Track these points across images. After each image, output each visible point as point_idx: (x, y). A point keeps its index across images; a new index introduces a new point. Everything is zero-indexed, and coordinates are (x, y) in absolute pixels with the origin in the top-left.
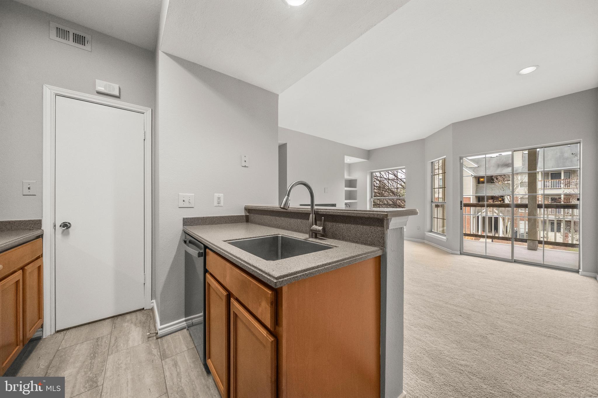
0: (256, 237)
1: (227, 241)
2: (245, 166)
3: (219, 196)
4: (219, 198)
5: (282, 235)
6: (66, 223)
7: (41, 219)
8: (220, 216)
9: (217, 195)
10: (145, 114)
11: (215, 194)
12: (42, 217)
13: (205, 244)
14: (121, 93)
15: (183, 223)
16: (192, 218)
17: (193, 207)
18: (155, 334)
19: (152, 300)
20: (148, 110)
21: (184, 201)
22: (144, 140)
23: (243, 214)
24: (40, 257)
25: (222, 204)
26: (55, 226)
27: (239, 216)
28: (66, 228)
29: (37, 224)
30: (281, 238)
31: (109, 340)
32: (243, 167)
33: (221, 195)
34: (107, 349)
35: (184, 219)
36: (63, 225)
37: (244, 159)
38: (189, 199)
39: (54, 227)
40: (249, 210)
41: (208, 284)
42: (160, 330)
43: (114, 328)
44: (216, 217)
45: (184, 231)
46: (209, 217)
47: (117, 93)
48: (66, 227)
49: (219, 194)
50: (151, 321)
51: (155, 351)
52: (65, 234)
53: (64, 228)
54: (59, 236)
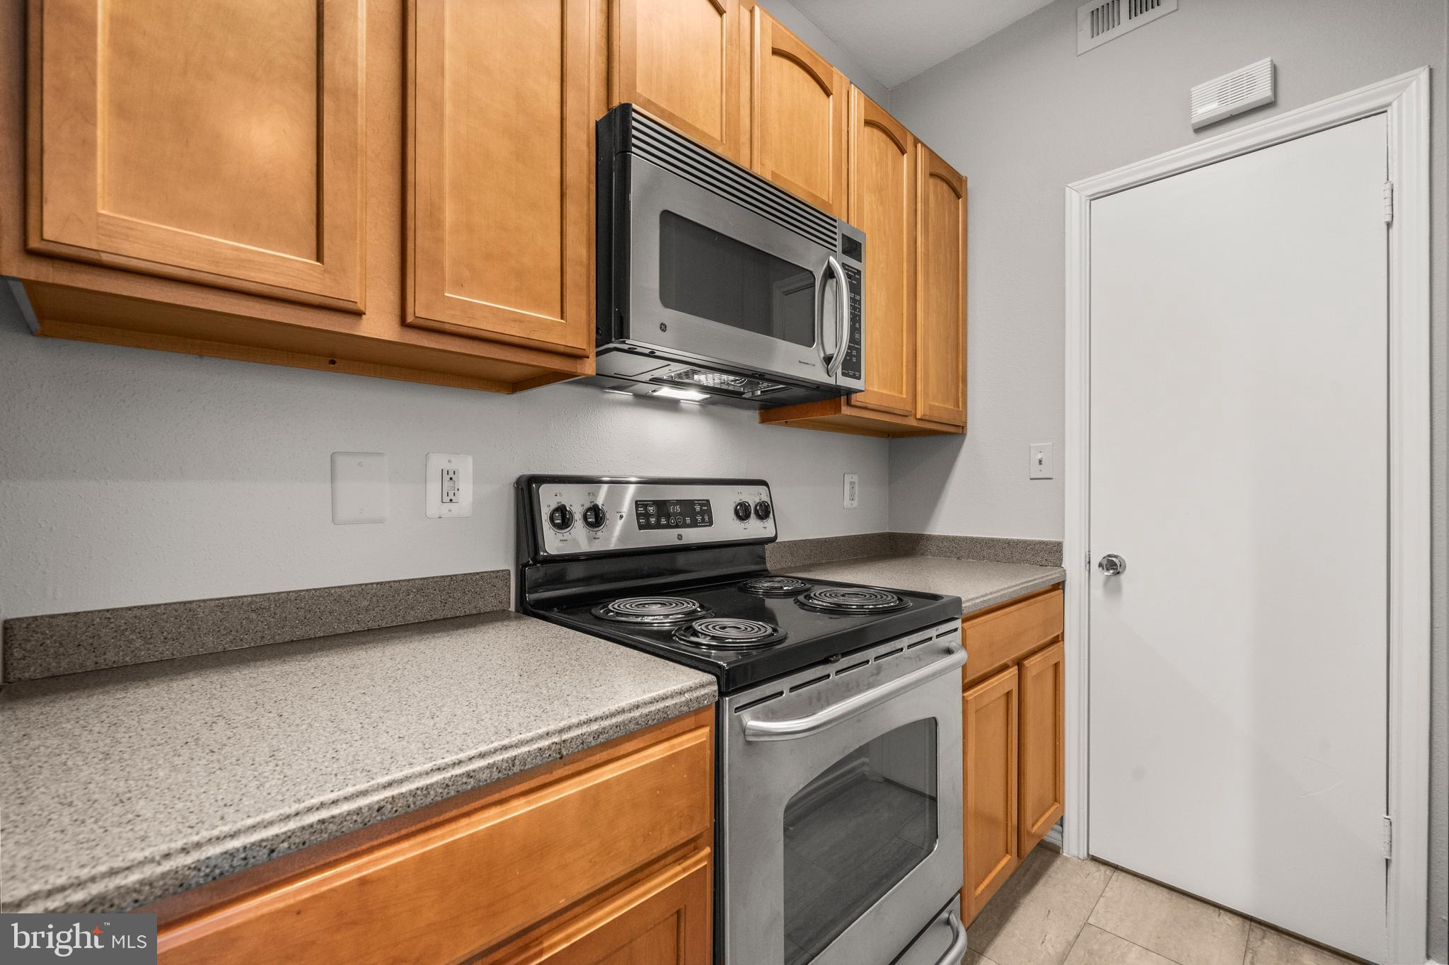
6: (1114, 559)
7: (1059, 541)
10: (1394, 107)
12: (1063, 537)
20: (1409, 83)
24: (1058, 640)
26: (1089, 562)
28: (1112, 571)
29: (1051, 553)
36: (1105, 562)
39: (1088, 565)
48: (1114, 569)
52: (1113, 589)
53: (1108, 570)
54: (1098, 592)
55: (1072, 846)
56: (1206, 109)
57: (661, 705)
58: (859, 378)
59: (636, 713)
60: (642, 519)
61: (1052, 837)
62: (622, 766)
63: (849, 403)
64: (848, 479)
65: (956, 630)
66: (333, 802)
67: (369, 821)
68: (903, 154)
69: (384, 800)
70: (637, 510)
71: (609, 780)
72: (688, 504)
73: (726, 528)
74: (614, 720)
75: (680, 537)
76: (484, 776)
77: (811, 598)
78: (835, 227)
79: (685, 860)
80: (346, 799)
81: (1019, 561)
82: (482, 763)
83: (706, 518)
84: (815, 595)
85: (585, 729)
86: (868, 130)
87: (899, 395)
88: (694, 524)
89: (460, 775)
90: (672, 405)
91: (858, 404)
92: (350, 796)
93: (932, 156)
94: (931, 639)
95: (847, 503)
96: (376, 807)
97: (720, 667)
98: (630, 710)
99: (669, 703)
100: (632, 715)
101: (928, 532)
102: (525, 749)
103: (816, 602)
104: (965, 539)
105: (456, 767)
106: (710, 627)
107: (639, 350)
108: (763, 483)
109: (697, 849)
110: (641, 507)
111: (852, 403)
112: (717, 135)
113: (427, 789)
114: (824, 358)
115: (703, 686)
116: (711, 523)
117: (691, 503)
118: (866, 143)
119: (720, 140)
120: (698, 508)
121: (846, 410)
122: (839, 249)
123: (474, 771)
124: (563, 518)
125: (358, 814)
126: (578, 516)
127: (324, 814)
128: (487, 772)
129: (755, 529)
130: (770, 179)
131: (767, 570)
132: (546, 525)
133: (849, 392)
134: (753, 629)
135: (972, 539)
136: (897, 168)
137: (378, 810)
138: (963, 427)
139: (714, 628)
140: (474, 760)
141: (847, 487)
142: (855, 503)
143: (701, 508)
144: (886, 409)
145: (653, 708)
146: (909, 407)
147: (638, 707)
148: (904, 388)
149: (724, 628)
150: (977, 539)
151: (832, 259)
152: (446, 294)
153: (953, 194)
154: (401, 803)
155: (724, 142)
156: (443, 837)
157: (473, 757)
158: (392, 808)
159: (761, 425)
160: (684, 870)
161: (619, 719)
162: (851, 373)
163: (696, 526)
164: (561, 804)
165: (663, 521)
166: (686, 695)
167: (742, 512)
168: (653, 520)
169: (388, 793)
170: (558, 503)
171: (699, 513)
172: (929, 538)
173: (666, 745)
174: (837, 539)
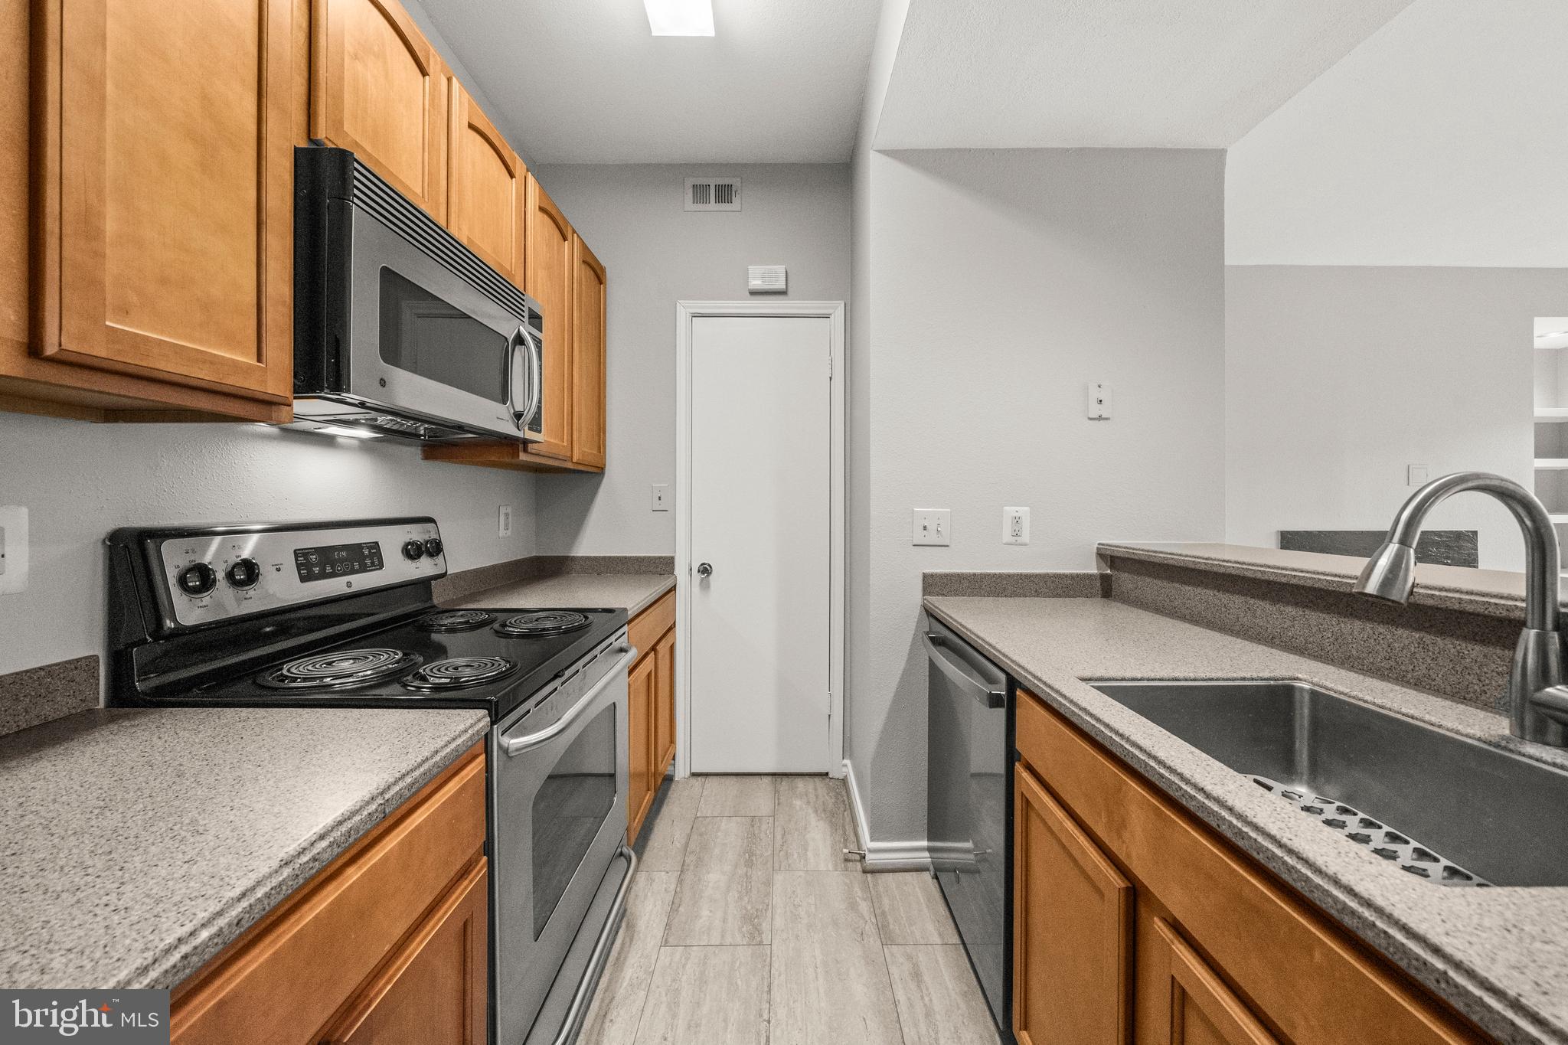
0: (1195, 680)
1: (1090, 680)
2: (1100, 418)
3: (1017, 515)
4: (1017, 520)
5: (1314, 684)
6: (706, 566)
7: (671, 555)
8: (1021, 574)
9: (1010, 511)
10: (832, 317)
11: (1006, 508)
12: (675, 552)
13: (1009, 671)
14: (790, 285)
15: (923, 587)
16: (946, 575)
17: (948, 546)
18: (858, 857)
19: (843, 758)
20: (838, 307)
21: (925, 528)
22: (831, 378)
23: (1092, 568)
24: (672, 628)
25: (1025, 537)
26: (691, 569)
27: (1078, 575)
29: (664, 566)
30: (1307, 697)
31: (772, 831)
32: (1091, 422)
33: (1023, 511)
34: (769, 852)
35: (925, 576)
36: (701, 568)
37: (1095, 394)
38: (939, 523)
39: (690, 572)
40: (1113, 560)
41: (1024, 798)
42: (870, 851)
43: (778, 804)
44: (1009, 575)
45: (925, 609)
46: (989, 575)
47: (780, 285)
48: (706, 572)
49: (1017, 508)
50: (846, 813)
51: (864, 907)
52: (705, 586)
53: (704, 574)
54: (696, 589)
55: (681, 772)
56: (756, 283)
57: (453, 746)
58: (540, 432)
59: (437, 758)
60: (303, 570)
61: (669, 770)
62: (427, 808)
63: (525, 450)
64: (503, 510)
65: (624, 633)
66: (191, 934)
67: (229, 939)
68: (565, 241)
69: (242, 912)
70: (296, 560)
71: (420, 823)
72: (355, 549)
73: (396, 569)
74: (422, 769)
75: (349, 584)
76: (326, 856)
77: (507, 626)
78: (524, 300)
79: (469, 874)
80: (203, 925)
81: (645, 573)
82: (324, 844)
83: (376, 561)
84: (510, 623)
85: (401, 785)
86: (540, 215)
87: (560, 443)
88: (363, 569)
89: (307, 862)
90: (329, 441)
91: (533, 451)
92: (207, 922)
93: (585, 248)
94: (611, 644)
95: (502, 533)
96: (235, 922)
97: (490, 701)
98: (432, 757)
99: (459, 741)
100: (434, 760)
101: (573, 554)
102: (357, 818)
103: (512, 629)
104: (604, 558)
105: (302, 856)
106: (443, 670)
107: (348, 400)
108: (429, 520)
109: (477, 861)
110: (300, 557)
111: (529, 451)
112: (419, 191)
113: (280, 885)
114: (514, 413)
115: (479, 720)
116: (381, 566)
117: (358, 547)
118: (539, 227)
119: (421, 195)
120: (366, 552)
121: (523, 457)
122: (526, 320)
123: (318, 854)
124: (200, 579)
125: (219, 935)
126: (220, 575)
127: (185, 949)
128: (329, 850)
129: (425, 567)
130: (466, 243)
131: (435, 606)
132: (175, 591)
133: (526, 442)
134: (486, 664)
135: (610, 557)
136: (560, 251)
137: (237, 924)
138: (602, 468)
139: (446, 669)
140: (315, 844)
141: (502, 518)
142: (509, 532)
143: (370, 551)
144: (553, 456)
145: (448, 750)
146: (569, 454)
147: (437, 752)
148: (565, 437)
149: (456, 668)
150: (614, 557)
151: (521, 327)
152: (107, 323)
153: (597, 282)
154: (259, 907)
155: (427, 200)
156: (289, 930)
157: (315, 841)
158: (250, 917)
159: (422, 462)
160: (471, 882)
161: (425, 767)
162: (535, 427)
163: (365, 571)
164: (385, 859)
165: (329, 570)
166: (469, 731)
167: (412, 551)
168: (316, 570)
169: (245, 904)
170: (191, 561)
171: (367, 557)
172: (574, 559)
173: (456, 779)
174: (494, 567)
